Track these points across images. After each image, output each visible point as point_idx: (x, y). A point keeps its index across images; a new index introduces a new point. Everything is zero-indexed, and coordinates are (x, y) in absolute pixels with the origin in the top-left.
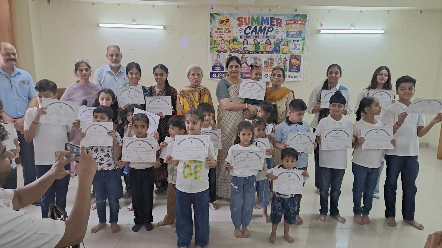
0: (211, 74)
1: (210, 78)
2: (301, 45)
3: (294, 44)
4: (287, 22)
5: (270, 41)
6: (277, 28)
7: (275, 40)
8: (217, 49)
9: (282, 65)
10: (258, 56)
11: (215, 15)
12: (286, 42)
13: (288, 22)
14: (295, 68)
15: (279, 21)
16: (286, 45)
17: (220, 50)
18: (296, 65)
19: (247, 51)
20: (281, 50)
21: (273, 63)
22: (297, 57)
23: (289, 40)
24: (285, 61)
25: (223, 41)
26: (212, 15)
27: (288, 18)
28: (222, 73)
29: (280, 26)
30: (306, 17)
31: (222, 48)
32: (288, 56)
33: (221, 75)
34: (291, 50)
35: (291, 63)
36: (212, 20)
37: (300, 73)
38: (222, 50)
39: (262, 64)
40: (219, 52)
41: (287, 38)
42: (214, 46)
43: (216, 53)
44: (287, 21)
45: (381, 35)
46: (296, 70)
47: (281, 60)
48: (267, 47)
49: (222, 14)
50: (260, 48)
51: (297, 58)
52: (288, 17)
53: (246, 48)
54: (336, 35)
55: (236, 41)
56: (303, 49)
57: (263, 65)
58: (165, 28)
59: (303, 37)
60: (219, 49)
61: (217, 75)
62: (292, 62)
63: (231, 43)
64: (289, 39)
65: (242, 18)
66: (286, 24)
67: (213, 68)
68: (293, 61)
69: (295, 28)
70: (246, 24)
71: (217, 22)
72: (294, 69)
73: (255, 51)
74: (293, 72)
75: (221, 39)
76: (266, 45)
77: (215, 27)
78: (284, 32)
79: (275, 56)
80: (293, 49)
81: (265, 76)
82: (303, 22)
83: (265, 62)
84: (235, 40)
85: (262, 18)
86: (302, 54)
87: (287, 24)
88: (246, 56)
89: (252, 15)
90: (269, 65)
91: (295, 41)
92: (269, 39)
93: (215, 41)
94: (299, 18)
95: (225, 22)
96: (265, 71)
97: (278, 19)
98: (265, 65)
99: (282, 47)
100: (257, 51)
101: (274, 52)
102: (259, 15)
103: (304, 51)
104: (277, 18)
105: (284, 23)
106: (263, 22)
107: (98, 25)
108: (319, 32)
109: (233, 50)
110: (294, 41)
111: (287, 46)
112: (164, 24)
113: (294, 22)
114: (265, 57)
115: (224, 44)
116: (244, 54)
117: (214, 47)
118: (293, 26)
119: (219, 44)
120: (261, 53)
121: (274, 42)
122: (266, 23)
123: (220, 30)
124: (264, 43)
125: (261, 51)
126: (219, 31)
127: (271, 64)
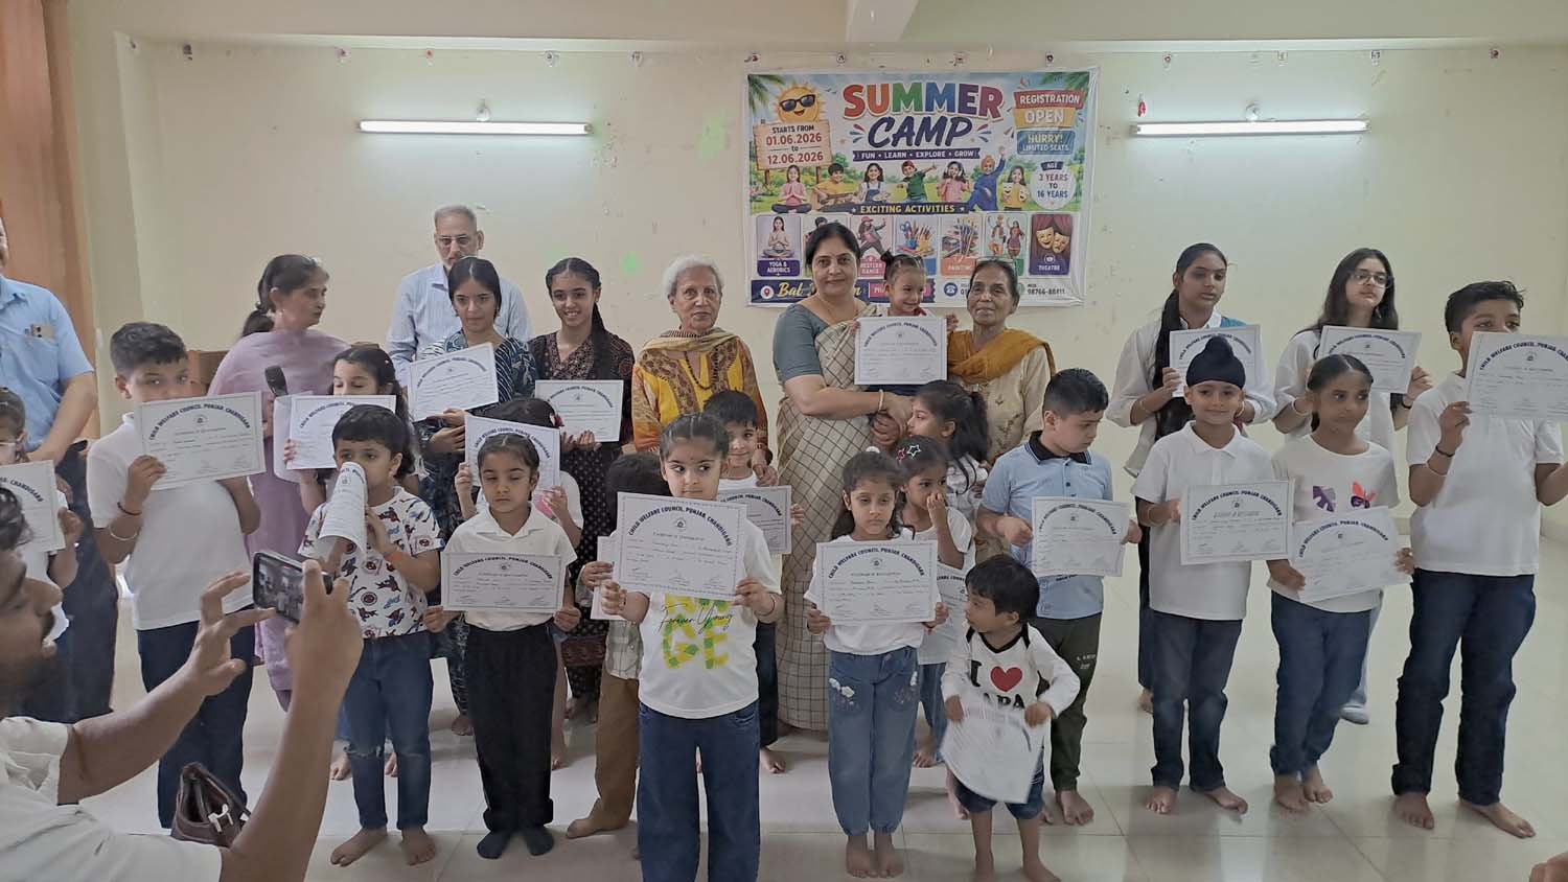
0: (756, 287)
1: (753, 301)
2: (1072, 179)
3: (1045, 177)
4: (1018, 102)
5: (960, 166)
6: (986, 122)
7: (977, 162)
8: (775, 200)
9: (1006, 251)
10: (920, 221)
11: (764, 82)
12: (1018, 171)
13: (1022, 101)
14: (1050, 259)
15: (991, 98)
16: (1018, 180)
17: (783, 203)
18: (1056, 251)
19: (881, 203)
20: (999, 197)
21: (973, 245)
22: (1057, 221)
23: (1026, 162)
24: (1014, 236)
25: (794, 170)
26: (753, 81)
27: (1021, 85)
28: (794, 284)
29: (996, 114)
30: (1087, 79)
31: (793, 196)
32: (1025, 220)
33: (789, 289)
34: (1035, 196)
35: (1039, 245)
36: (756, 100)
37: (1069, 276)
38: (794, 202)
39: (933, 250)
40: (781, 209)
41: (1019, 157)
42: (764, 191)
43: (774, 213)
44: (1017, 96)
45: (1357, 137)
46: (1057, 268)
47: (1001, 232)
48: (950, 189)
49: (788, 78)
50: (924, 195)
51: (1059, 224)
52: (1022, 82)
53: (876, 192)
54: (1195, 139)
55: (842, 171)
56: (1078, 193)
57: (939, 254)
58: (590, 129)
59: (1075, 150)
60: (782, 199)
61: (777, 290)
62: (1041, 240)
63: (825, 176)
64: (1027, 158)
65: (859, 88)
66: (1015, 105)
67: (762, 267)
68: (1044, 235)
69: (1048, 120)
70: (876, 109)
71: (772, 104)
72: (1050, 264)
73: (907, 204)
74: (1043, 273)
75: (789, 164)
76: (949, 180)
77: (767, 122)
78: (1010, 133)
79: (979, 218)
80: (1040, 193)
81: (945, 290)
82: (1076, 99)
83: (946, 241)
84: (836, 167)
85: (932, 87)
86: (1076, 210)
87: (1019, 106)
88: (877, 220)
89: (897, 77)
90: (958, 251)
91: (1049, 166)
92: (959, 160)
93: (767, 171)
94: (1060, 86)
95: (799, 107)
96: (945, 272)
97: (987, 91)
98: (946, 253)
99: (1002, 187)
100: (915, 201)
101: (976, 207)
102: (920, 76)
103: (1082, 199)
104: (983, 88)
105: (1009, 102)
106: (935, 104)
107: (359, 127)
108: (1132, 131)
109: (831, 202)
110: (1044, 166)
111: (1023, 182)
112: (587, 118)
113: (1045, 98)
114: (942, 226)
115: (798, 180)
116: (870, 217)
117: (763, 195)
118: (1040, 114)
119: (780, 184)
120: (928, 210)
121: (976, 170)
122: (945, 104)
123: (782, 134)
124: (941, 175)
125: (929, 204)
126: (778, 136)
127: (966, 246)
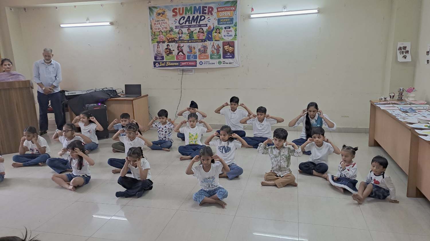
1: (154, 67)
2: (233, 31)
3: (226, 31)
5: (202, 29)
6: (209, 16)
7: (207, 28)
9: (216, 52)
10: (193, 45)
11: (153, 8)
12: (218, 30)
13: (219, 10)
14: (229, 54)
15: (210, 9)
16: (218, 32)
17: (159, 41)
18: (230, 52)
19: (182, 40)
20: (213, 37)
21: (207, 51)
22: (230, 44)
24: (218, 48)
25: (161, 32)
26: (150, 8)
29: (212, 14)
31: (161, 39)
33: (162, 64)
34: (223, 37)
35: (225, 50)
36: (151, 13)
37: (235, 59)
38: (161, 40)
39: (196, 52)
40: (158, 42)
42: (154, 38)
44: (217, 8)
46: (231, 56)
47: (214, 47)
48: (200, 35)
50: (193, 37)
51: (231, 44)
52: (219, 5)
53: (181, 37)
54: (268, 18)
56: (236, 35)
57: (198, 54)
58: (112, 24)
59: (234, 23)
60: (158, 40)
61: (159, 64)
62: (226, 49)
63: (168, 33)
64: (221, 26)
65: (176, 9)
68: (226, 47)
69: (225, 15)
70: (180, 14)
71: (155, 14)
72: (229, 55)
73: (189, 40)
74: (227, 58)
75: (159, 30)
76: (200, 33)
77: (154, 19)
78: (216, 19)
79: (208, 43)
80: (225, 36)
81: (200, 63)
82: (234, 8)
83: (199, 50)
84: (171, 30)
86: (235, 40)
88: (182, 45)
89: (187, 5)
90: (203, 53)
92: (202, 27)
93: (155, 32)
94: (229, 5)
96: (199, 59)
98: (200, 53)
99: (214, 34)
100: (191, 40)
101: (207, 40)
104: (208, 7)
105: (215, 10)
106: (196, 12)
107: (60, 25)
109: (170, 40)
110: (225, 28)
111: (219, 33)
113: (225, 9)
115: (162, 34)
116: (180, 44)
120: (195, 42)
123: (158, 22)
124: (197, 32)
125: (195, 40)
127: (205, 51)
